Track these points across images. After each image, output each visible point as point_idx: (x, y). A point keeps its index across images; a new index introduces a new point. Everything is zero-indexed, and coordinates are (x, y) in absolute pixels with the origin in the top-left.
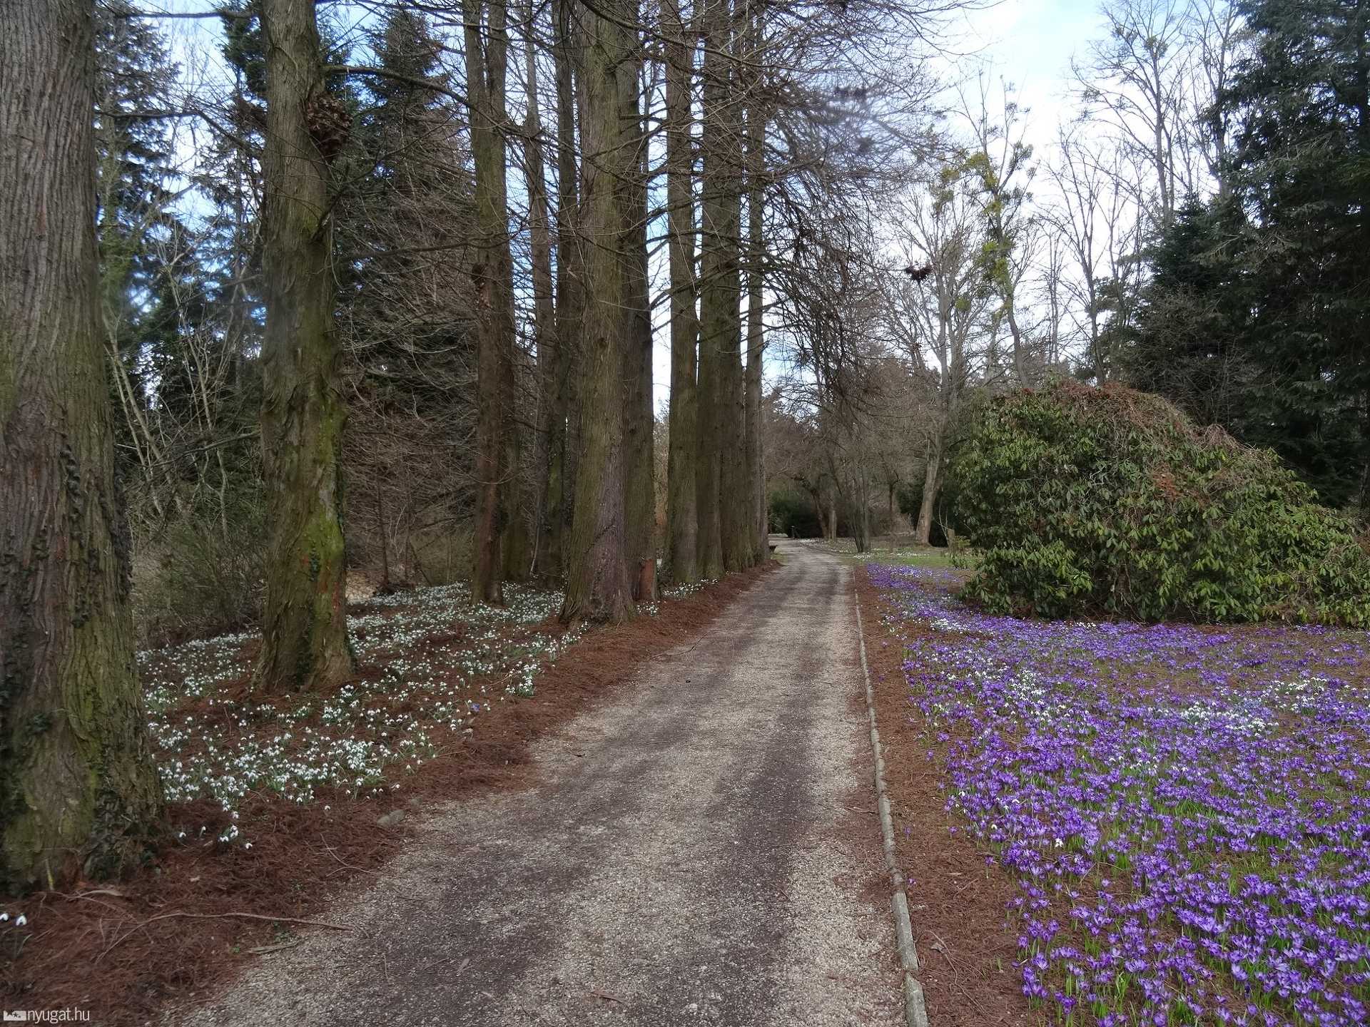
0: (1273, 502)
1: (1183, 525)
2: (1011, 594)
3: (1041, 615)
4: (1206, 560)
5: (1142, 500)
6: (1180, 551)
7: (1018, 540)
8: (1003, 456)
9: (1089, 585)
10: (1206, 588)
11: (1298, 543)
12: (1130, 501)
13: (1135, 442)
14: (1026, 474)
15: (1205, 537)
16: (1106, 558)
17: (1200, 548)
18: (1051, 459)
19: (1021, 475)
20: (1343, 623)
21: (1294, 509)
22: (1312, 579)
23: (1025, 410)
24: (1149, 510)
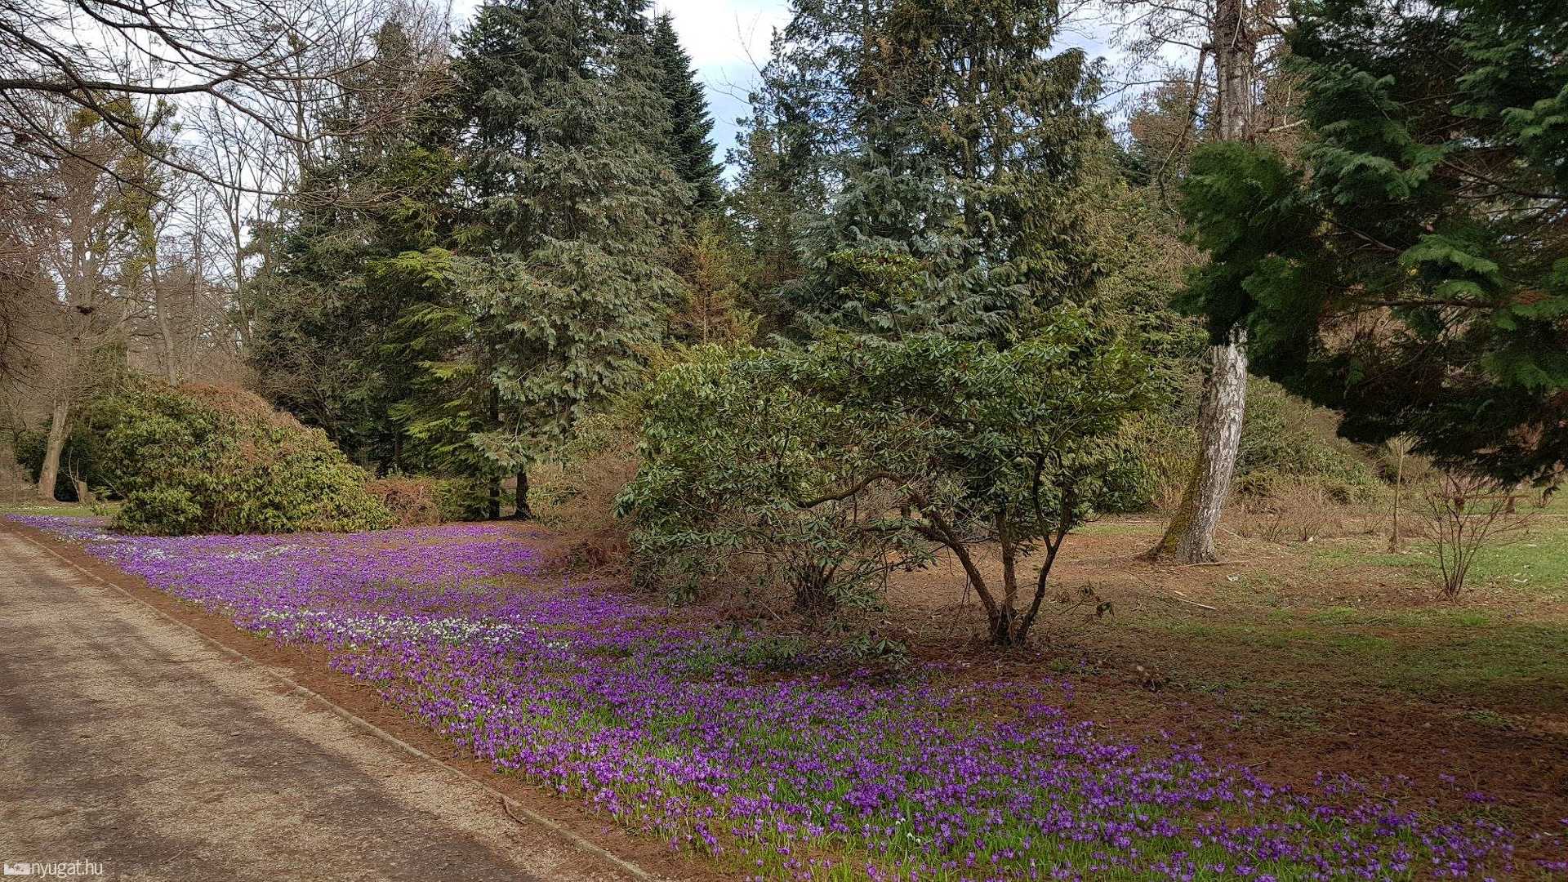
0: (319, 462)
1: (257, 475)
2: (147, 521)
3: (167, 534)
4: (270, 497)
5: (232, 461)
6: (255, 491)
7: (151, 486)
8: (143, 428)
9: (199, 513)
10: (270, 512)
11: (329, 487)
12: (225, 461)
13: (233, 424)
14: (159, 441)
15: (270, 483)
16: (210, 496)
17: (267, 488)
18: (176, 432)
19: (155, 442)
20: (343, 530)
21: (331, 466)
22: (331, 506)
23: (161, 396)
24: (237, 467)
